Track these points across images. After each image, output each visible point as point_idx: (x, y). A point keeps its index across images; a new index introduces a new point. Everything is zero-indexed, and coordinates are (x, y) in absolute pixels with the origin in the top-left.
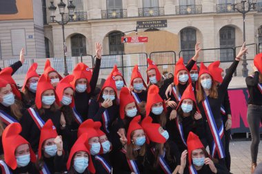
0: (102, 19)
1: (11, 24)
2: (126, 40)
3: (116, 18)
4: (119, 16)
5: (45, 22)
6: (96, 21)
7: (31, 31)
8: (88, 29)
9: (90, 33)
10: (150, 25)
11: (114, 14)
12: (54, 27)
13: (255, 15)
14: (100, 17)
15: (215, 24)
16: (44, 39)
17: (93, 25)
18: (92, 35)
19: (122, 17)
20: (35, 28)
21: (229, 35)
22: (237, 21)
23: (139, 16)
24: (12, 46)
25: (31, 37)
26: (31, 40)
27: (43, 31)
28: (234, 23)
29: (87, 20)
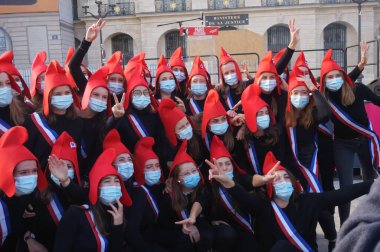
0: (157, 12)
1: (27, 19)
2: (187, 31)
3: (176, 11)
4: (180, 9)
5: (75, 17)
6: (147, 16)
7: (56, 29)
8: (136, 27)
9: (139, 32)
10: (224, 21)
11: (173, 6)
12: (87, 24)
13: (375, 8)
14: (153, 10)
15: (316, 19)
16: (73, 40)
17: (143, 21)
18: (143, 35)
19: (184, 10)
20: (61, 25)
21: (338, 36)
22: (349, 16)
23: (209, 9)
24: (28, 50)
25: (55, 37)
26: (55, 42)
27: (73, 29)
28: (345, 19)
29: (134, 15)
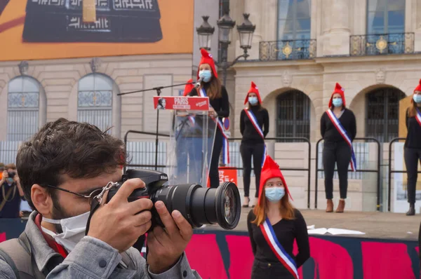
0: (352, 55)
3: (386, 53)
11: (381, 45)
12: (238, 74)
14: (346, 52)
20: (193, 73)
24: (143, 112)
29: (314, 59)
